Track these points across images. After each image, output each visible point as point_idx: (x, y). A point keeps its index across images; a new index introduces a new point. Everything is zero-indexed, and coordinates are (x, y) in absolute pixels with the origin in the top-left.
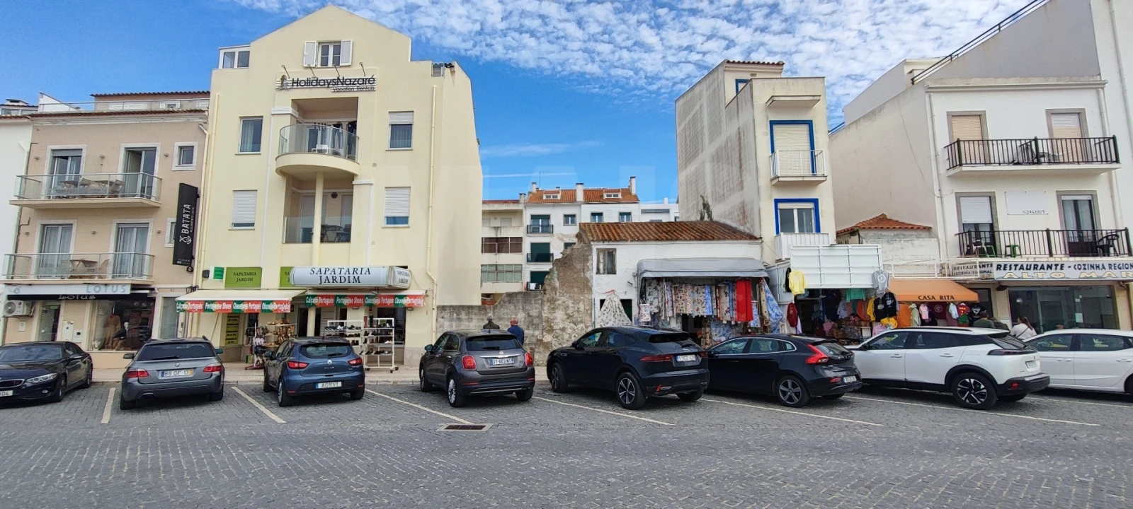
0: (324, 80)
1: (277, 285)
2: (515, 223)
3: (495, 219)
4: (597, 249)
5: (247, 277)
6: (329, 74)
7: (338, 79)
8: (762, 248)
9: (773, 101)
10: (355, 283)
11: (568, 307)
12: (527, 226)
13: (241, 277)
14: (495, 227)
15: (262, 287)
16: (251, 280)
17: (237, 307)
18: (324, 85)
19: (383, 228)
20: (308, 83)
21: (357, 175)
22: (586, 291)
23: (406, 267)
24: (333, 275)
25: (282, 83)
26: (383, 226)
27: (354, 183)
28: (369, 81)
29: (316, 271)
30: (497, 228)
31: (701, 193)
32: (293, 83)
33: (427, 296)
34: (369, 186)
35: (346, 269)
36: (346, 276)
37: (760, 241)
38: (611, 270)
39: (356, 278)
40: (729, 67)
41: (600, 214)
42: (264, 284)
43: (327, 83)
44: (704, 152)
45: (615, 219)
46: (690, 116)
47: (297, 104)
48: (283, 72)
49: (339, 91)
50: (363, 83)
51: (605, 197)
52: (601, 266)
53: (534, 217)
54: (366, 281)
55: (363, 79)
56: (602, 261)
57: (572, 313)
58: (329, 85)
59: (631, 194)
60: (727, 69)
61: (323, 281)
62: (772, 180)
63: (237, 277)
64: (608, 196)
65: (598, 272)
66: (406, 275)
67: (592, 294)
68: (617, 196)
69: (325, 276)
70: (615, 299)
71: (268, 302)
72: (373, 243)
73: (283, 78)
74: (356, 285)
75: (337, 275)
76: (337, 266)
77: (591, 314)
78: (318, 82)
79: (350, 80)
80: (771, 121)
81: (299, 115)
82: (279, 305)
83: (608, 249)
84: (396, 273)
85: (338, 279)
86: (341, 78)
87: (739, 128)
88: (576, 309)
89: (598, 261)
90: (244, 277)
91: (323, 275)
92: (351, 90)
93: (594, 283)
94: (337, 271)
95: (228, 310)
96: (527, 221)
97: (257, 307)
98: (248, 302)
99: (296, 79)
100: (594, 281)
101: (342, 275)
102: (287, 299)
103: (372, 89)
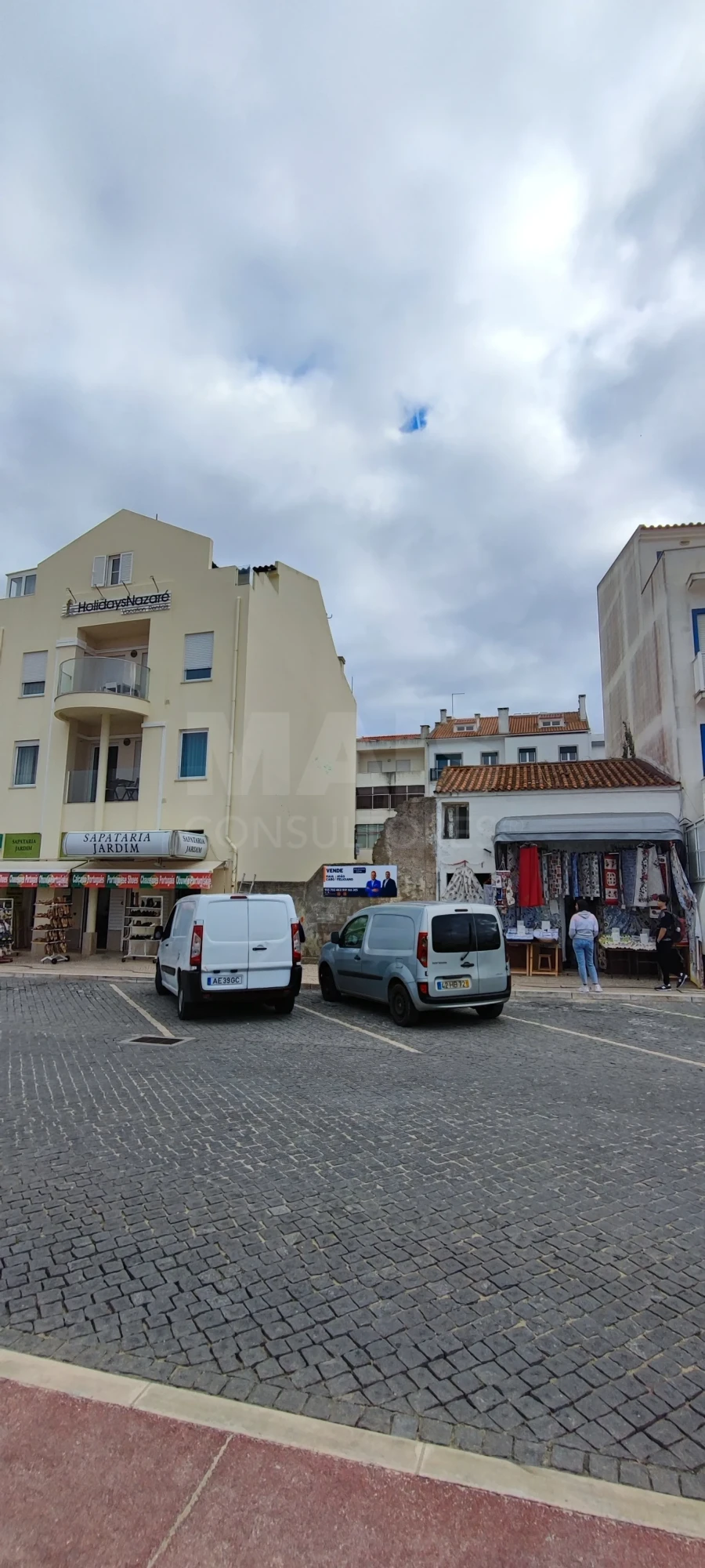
0: (113, 602)
1: (56, 855)
2: (414, 766)
3: (389, 761)
4: (443, 804)
5: (26, 845)
6: (116, 594)
7: (128, 598)
8: (682, 800)
9: (693, 581)
10: (133, 853)
11: (403, 884)
12: (431, 769)
13: (20, 845)
14: (388, 773)
15: (41, 858)
16: (30, 848)
17: (14, 880)
18: (113, 607)
19: (176, 781)
20: (96, 606)
21: (147, 716)
22: (427, 862)
23: (201, 832)
24: (108, 842)
25: (68, 609)
26: (177, 779)
27: (143, 725)
28: (162, 598)
29: (90, 838)
30: (390, 775)
31: (623, 719)
32: (80, 608)
33: (225, 869)
34: (160, 729)
35: (123, 835)
36: (123, 844)
37: (678, 788)
38: (463, 832)
39: (134, 846)
40: (645, 535)
41: (532, 751)
42: (43, 854)
43: (117, 605)
44: (625, 658)
45: (554, 757)
46: (611, 607)
47: (85, 633)
48: (68, 596)
49: (128, 613)
50: (156, 602)
51: (541, 725)
52: (451, 827)
53: (440, 758)
54: (145, 850)
55: (156, 596)
56: (451, 819)
57: (410, 893)
58: (118, 606)
59: (579, 720)
60: (643, 538)
61: (98, 850)
62: (696, 696)
63: (16, 844)
64: (544, 724)
65: (446, 836)
66: (199, 841)
67: (435, 867)
68: (558, 723)
69: (100, 843)
70: (467, 874)
71: (45, 875)
72: (164, 801)
73: (69, 603)
74: (134, 854)
75: (113, 843)
76: (113, 832)
77: (434, 894)
78: (106, 603)
79: (141, 598)
80: (693, 611)
81: (88, 645)
82: (57, 878)
83: (460, 804)
84: (181, 839)
85: (114, 848)
86: (131, 597)
87: (655, 623)
88: (415, 887)
89: (447, 821)
90: (23, 845)
91: (97, 842)
92: (141, 611)
93: (439, 852)
94: (113, 838)
95: (5, 884)
96: (431, 763)
97: (33, 880)
98: (25, 874)
99: (82, 603)
100: (439, 848)
101: (119, 842)
102: (65, 871)
103: (166, 608)
